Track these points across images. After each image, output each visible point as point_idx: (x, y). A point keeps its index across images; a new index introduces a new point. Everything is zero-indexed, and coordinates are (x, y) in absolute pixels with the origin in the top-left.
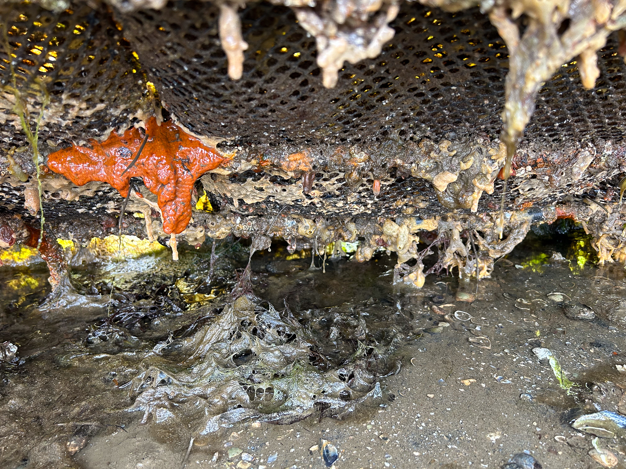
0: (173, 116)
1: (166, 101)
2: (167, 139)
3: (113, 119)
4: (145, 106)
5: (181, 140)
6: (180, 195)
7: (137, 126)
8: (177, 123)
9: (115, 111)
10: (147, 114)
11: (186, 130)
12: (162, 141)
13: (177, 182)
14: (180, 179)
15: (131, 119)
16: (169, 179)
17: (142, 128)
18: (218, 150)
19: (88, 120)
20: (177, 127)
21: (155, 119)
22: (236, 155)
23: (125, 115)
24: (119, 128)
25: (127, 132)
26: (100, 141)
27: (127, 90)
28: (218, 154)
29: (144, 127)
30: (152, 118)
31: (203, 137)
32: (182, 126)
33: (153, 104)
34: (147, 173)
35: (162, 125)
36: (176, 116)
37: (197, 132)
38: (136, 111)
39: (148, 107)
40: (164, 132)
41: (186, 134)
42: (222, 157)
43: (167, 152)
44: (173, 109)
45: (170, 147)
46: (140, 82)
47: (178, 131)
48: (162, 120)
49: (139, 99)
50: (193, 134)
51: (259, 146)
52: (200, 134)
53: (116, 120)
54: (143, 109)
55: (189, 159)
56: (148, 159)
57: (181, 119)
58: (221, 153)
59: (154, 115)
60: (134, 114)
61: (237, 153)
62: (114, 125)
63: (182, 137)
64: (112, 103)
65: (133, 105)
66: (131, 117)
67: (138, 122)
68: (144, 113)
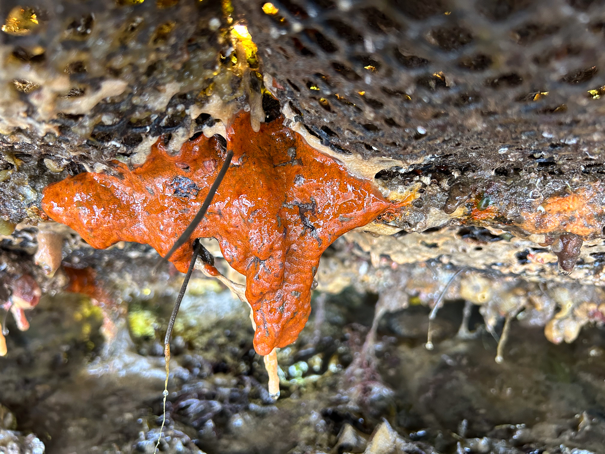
0: (286, 111)
1: (274, 75)
2: (271, 160)
3: (154, 117)
4: (226, 88)
5: (300, 162)
6: (292, 277)
7: (208, 132)
8: (295, 126)
9: (156, 98)
10: (231, 106)
11: (313, 142)
12: (260, 164)
13: (288, 254)
14: (294, 246)
15: (194, 117)
16: (271, 249)
17: (220, 138)
18: (378, 184)
19: (88, 123)
20: (293, 133)
21: (248, 116)
22: (418, 195)
23: (180, 107)
24: (170, 137)
25: (186, 146)
26: (131, 165)
27: (182, 44)
28: (378, 194)
29: (224, 135)
30: (242, 116)
31: (351, 157)
32: (303, 133)
33: (246, 83)
34: (227, 232)
35: (262, 130)
36: (295, 110)
37: (338, 148)
38: (207, 99)
39: (234, 90)
40: (266, 144)
41: (312, 150)
42: (386, 199)
43: (270, 189)
44: (291, 93)
45: (278, 177)
46: (215, 23)
47: (294, 141)
48: (262, 119)
49: (213, 68)
50: (327, 150)
51: (470, 175)
52: (344, 151)
53: (160, 119)
54: (221, 94)
55: (314, 204)
56: (229, 205)
57: (306, 118)
58: (385, 192)
59: (247, 108)
60: (202, 106)
61: (421, 191)
62: (157, 131)
63: (300, 155)
64: (144, 78)
65: (198, 85)
66: (194, 112)
67: (211, 125)
68: (225, 104)
